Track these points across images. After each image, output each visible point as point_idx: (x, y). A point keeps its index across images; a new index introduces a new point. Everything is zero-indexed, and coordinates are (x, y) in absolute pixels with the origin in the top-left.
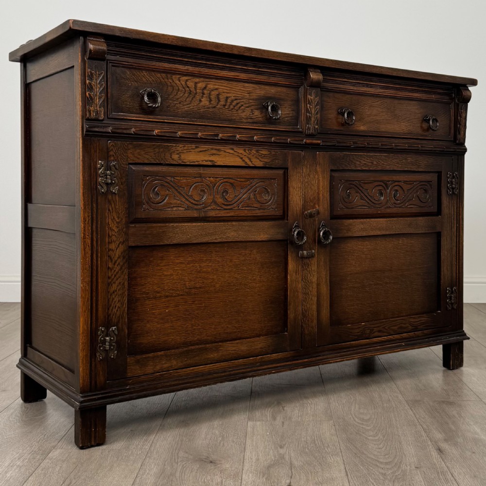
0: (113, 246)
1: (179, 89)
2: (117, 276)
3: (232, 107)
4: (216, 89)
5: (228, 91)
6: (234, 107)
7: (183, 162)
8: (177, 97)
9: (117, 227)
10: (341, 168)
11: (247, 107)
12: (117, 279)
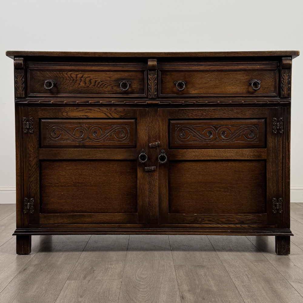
0: (31, 159)
1: (67, 79)
2: (34, 174)
3: (99, 86)
4: (89, 77)
5: (97, 78)
6: (101, 85)
7: (69, 117)
8: (65, 83)
9: (33, 150)
10: (177, 118)
11: (109, 85)
12: (34, 175)
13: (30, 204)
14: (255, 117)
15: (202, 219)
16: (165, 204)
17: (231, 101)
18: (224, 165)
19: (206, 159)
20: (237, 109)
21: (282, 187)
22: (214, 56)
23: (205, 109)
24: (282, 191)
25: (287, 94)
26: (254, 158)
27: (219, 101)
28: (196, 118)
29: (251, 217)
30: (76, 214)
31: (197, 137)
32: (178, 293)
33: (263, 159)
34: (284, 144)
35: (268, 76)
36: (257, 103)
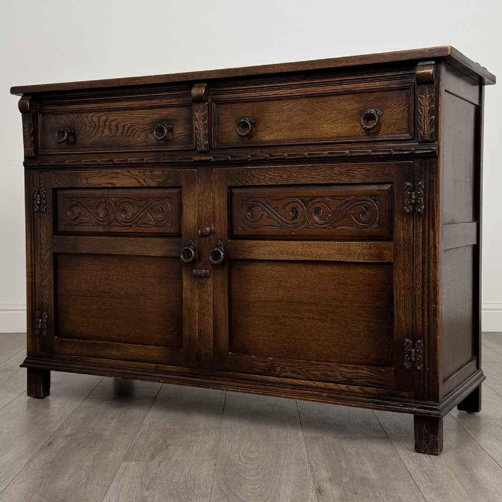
0: (43, 252)
1: (87, 125)
2: (46, 275)
3: (128, 133)
4: (115, 120)
5: (125, 120)
6: (131, 133)
7: (89, 185)
8: (85, 131)
9: (46, 238)
10: (240, 185)
11: (142, 132)
12: (46, 277)
13: (42, 322)
14: (371, 180)
15: (281, 368)
16: (224, 337)
17: (327, 153)
18: (320, 271)
19: (286, 258)
20: (339, 166)
21: (423, 318)
22: (295, 70)
23: (285, 167)
24: (423, 326)
25: (428, 135)
26: (370, 259)
27: (306, 154)
28: (270, 184)
29: (364, 371)
30: (99, 342)
31: (274, 219)
32: (312, 483)
33: (386, 261)
34: (427, 233)
35: (395, 100)
36: (373, 154)
